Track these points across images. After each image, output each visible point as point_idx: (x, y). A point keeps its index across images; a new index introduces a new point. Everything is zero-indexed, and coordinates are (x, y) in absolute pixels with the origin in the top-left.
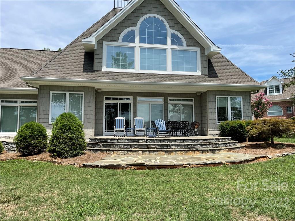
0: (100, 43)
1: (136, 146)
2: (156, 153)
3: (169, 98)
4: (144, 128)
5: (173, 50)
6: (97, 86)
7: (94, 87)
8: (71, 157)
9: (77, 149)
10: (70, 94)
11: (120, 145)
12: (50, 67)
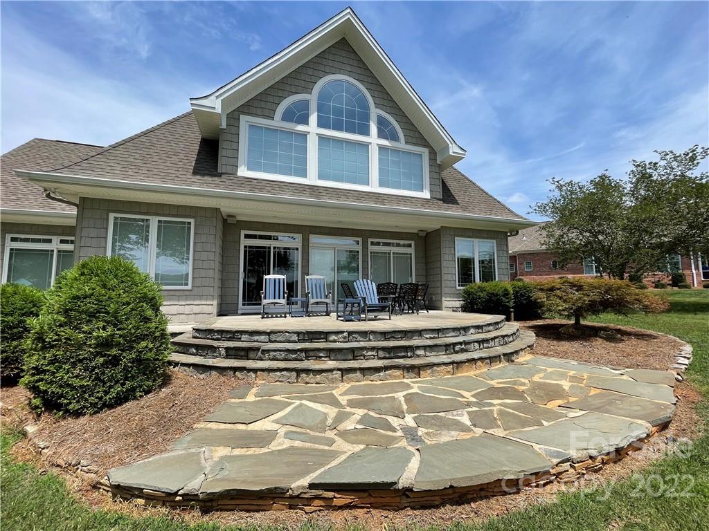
0: (233, 118)
1: (321, 355)
2: (381, 374)
3: (370, 240)
4: (326, 297)
5: (381, 148)
6: (226, 207)
7: (217, 210)
8: (101, 409)
9: (126, 378)
10: (160, 221)
11: (275, 351)
12: (110, 158)
